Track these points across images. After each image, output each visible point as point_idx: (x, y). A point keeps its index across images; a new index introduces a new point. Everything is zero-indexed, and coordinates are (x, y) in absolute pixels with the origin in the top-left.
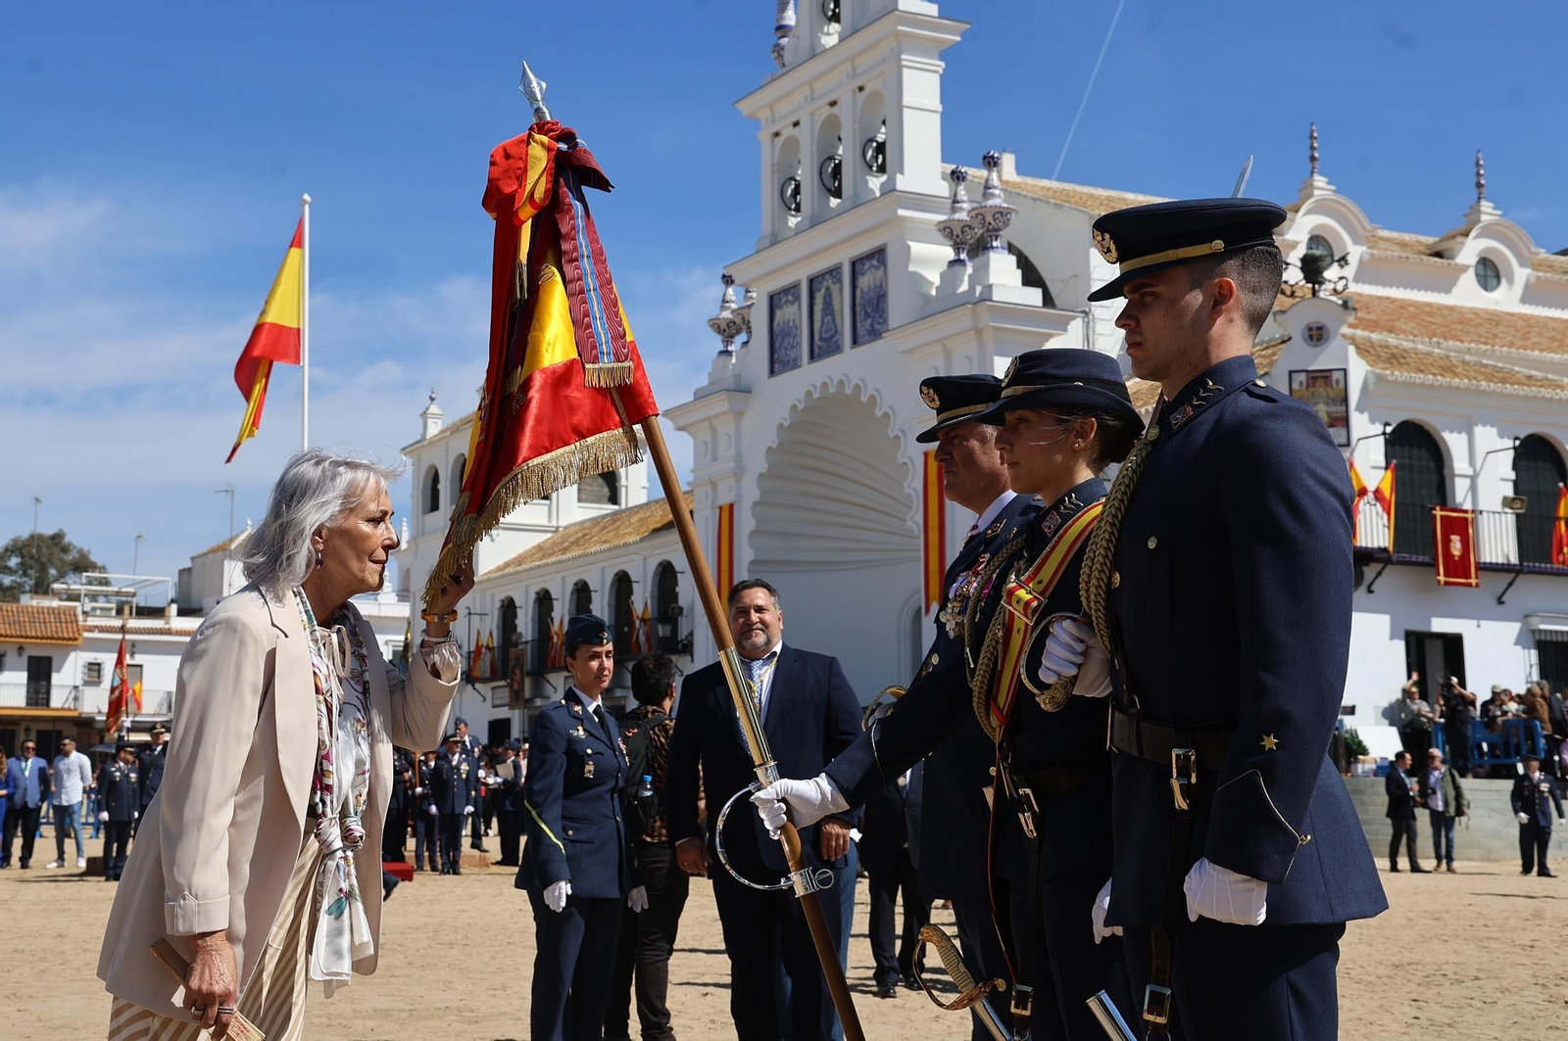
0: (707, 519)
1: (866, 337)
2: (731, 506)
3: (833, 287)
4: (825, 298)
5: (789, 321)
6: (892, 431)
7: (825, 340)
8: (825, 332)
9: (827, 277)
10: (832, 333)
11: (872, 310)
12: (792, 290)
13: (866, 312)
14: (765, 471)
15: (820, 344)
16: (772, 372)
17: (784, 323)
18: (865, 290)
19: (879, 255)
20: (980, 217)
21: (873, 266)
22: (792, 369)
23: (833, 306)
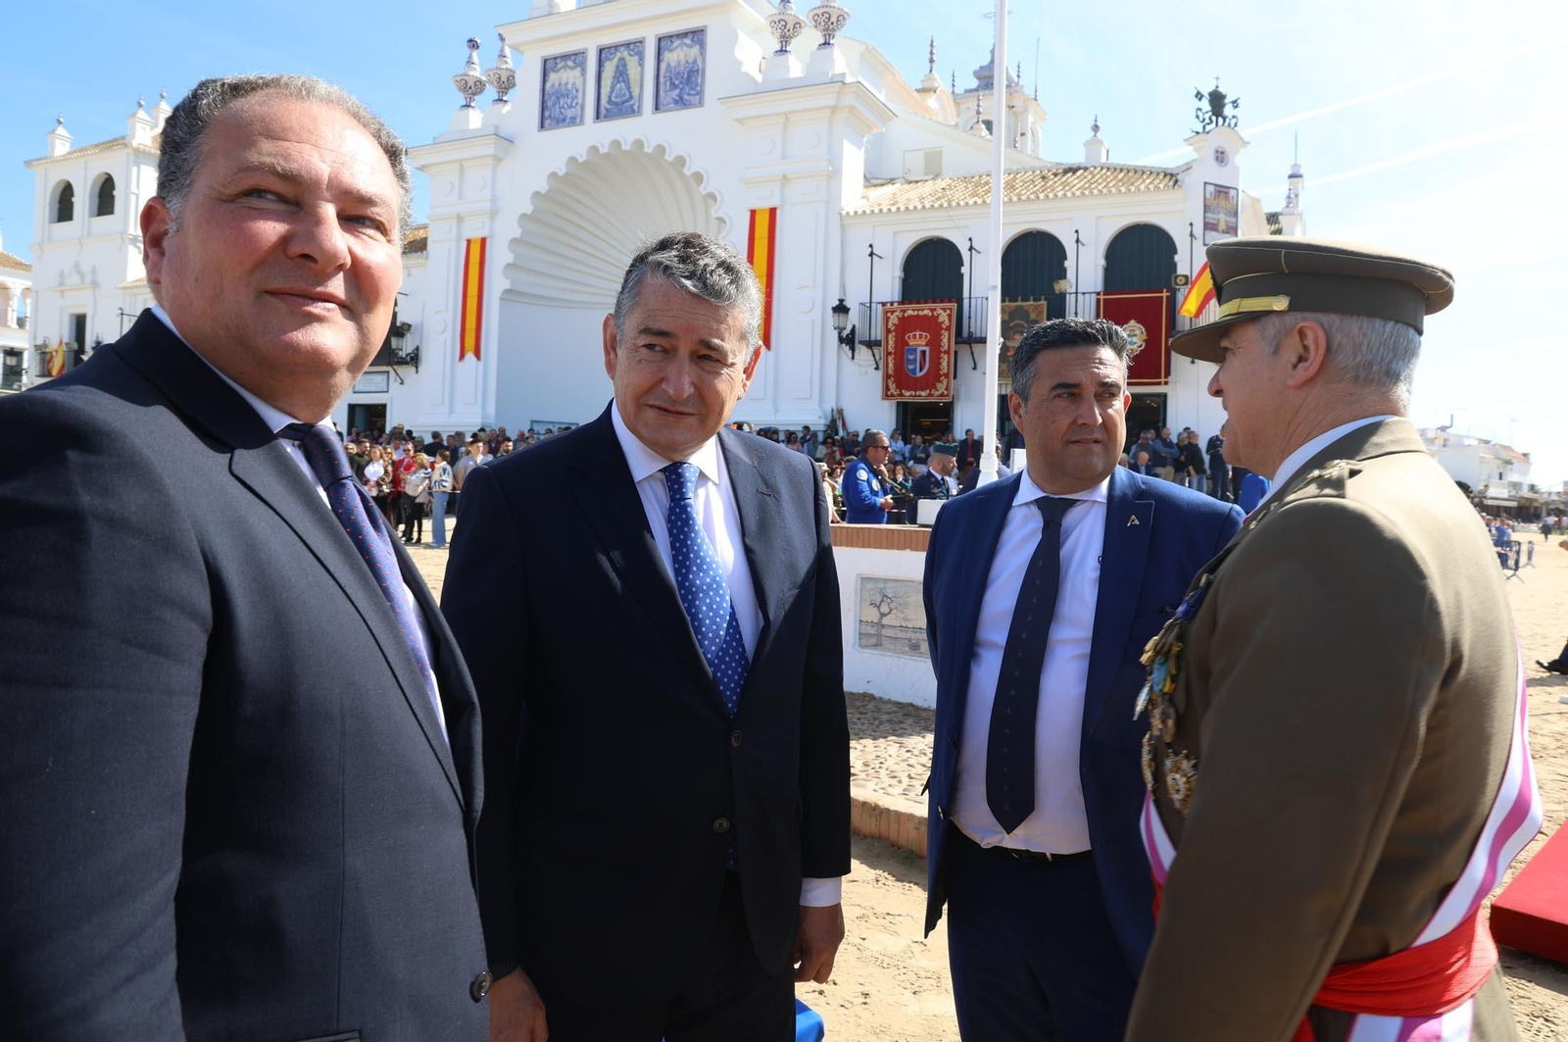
0: (449, 249)
1: (672, 105)
2: (483, 241)
3: (628, 58)
4: (617, 67)
5: (566, 84)
6: (704, 189)
7: (616, 104)
8: (616, 97)
9: (622, 49)
10: (625, 98)
11: (681, 83)
12: (573, 57)
13: (672, 84)
14: (529, 213)
15: (608, 106)
16: (542, 126)
17: (560, 84)
18: (673, 64)
19: (697, 35)
20: (826, 15)
21: (686, 45)
22: (569, 125)
23: (627, 75)
